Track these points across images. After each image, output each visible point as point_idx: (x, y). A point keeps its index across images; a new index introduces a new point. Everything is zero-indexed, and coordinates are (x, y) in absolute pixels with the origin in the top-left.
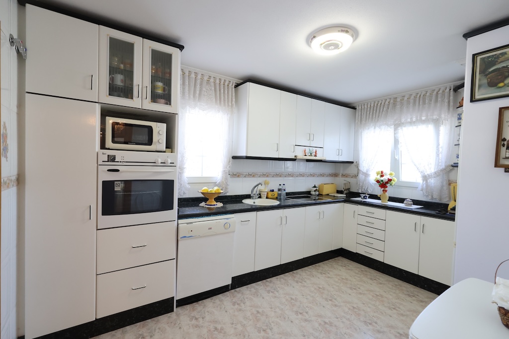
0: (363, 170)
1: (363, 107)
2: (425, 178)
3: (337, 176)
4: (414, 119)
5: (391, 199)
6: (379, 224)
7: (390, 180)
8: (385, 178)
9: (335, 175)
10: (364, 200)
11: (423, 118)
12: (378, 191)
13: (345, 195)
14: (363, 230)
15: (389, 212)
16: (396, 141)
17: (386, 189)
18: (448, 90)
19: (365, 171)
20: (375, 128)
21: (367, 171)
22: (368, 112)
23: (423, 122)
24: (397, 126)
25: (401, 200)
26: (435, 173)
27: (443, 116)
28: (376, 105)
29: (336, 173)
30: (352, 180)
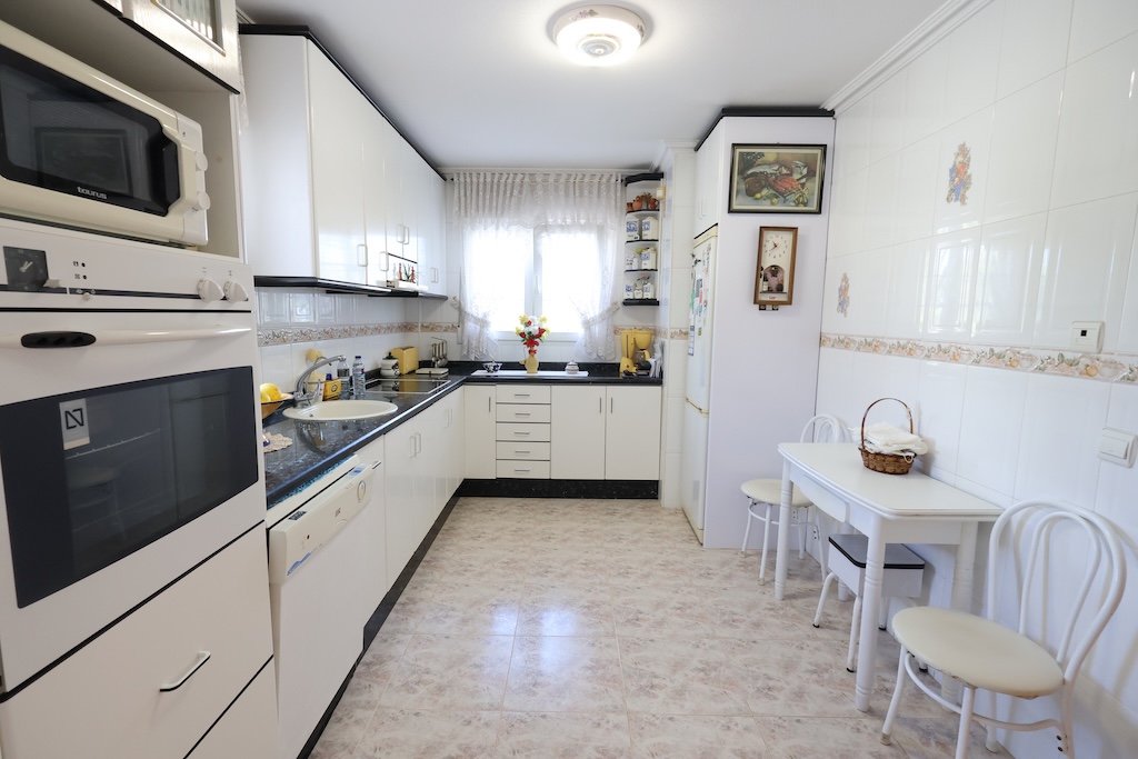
0: (475, 315)
1: (468, 180)
2: (588, 324)
3: (410, 330)
4: (569, 221)
5: (543, 366)
6: (539, 414)
7: (542, 331)
8: (534, 329)
9: (407, 327)
10: (494, 374)
11: (582, 221)
12: (520, 353)
13: (447, 370)
14: (507, 432)
15: (556, 388)
16: (537, 258)
17: (535, 347)
18: (613, 180)
19: (480, 316)
20: (497, 229)
21: (485, 316)
22: (481, 193)
23: (583, 228)
24: (541, 228)
25: (561, 367)
26: (601, 315)
27: (609, 222)
28: (496, 181)
29: (409, 324)
30: (450, 337)
